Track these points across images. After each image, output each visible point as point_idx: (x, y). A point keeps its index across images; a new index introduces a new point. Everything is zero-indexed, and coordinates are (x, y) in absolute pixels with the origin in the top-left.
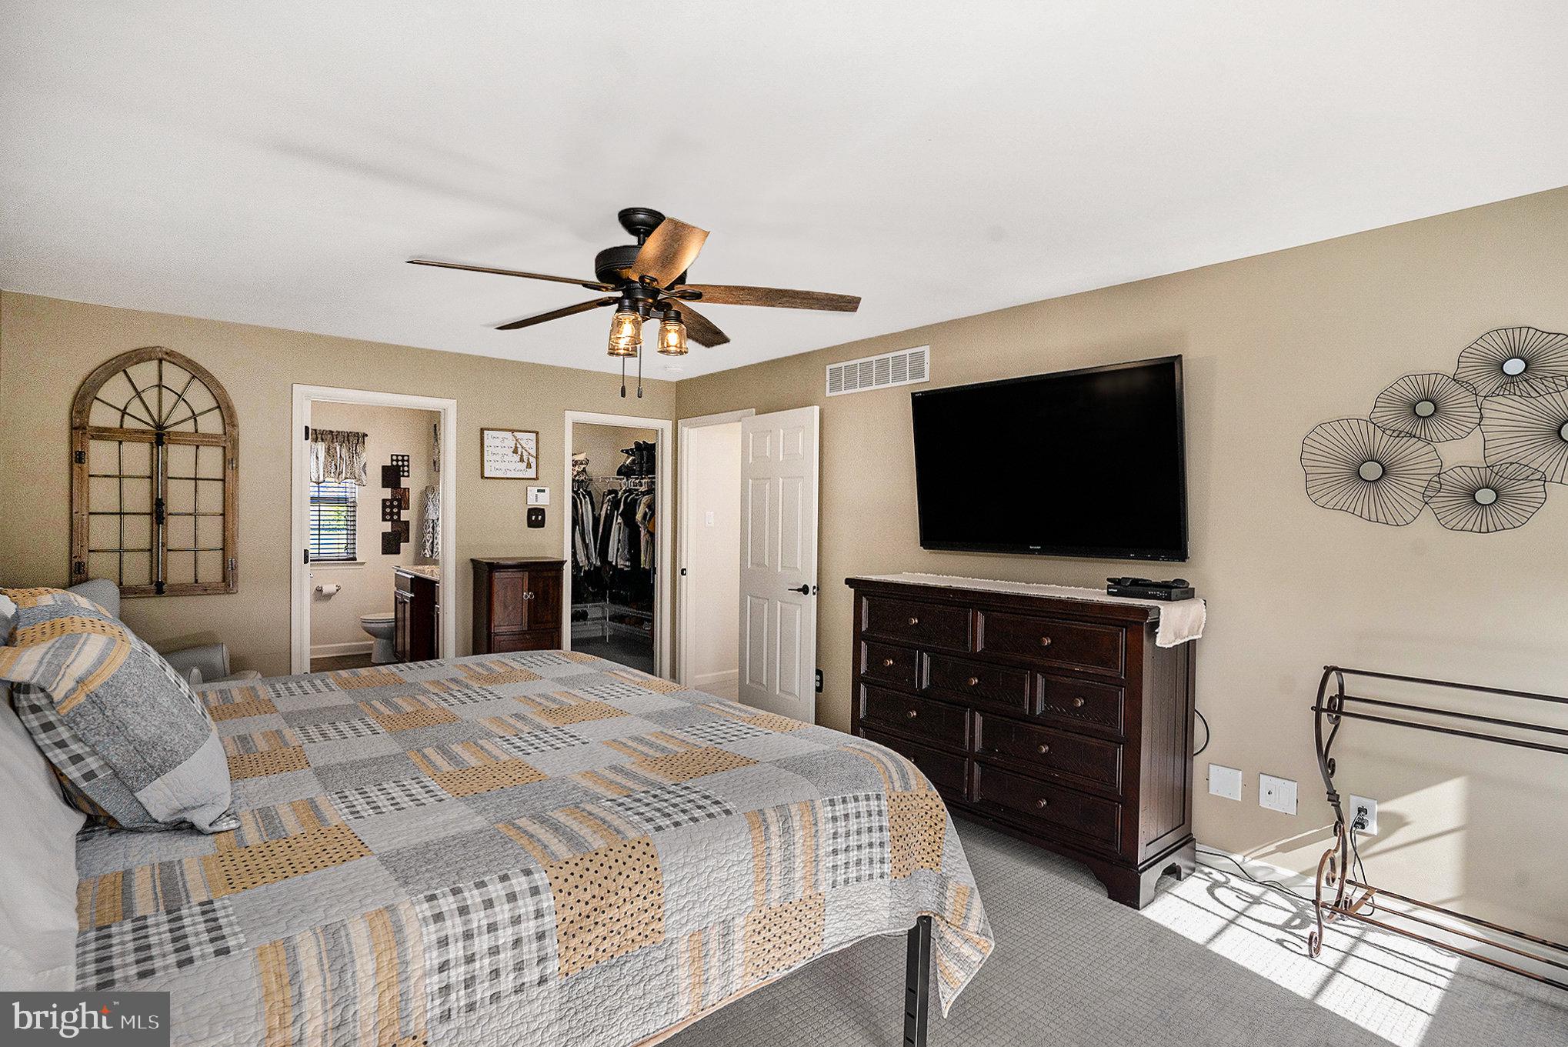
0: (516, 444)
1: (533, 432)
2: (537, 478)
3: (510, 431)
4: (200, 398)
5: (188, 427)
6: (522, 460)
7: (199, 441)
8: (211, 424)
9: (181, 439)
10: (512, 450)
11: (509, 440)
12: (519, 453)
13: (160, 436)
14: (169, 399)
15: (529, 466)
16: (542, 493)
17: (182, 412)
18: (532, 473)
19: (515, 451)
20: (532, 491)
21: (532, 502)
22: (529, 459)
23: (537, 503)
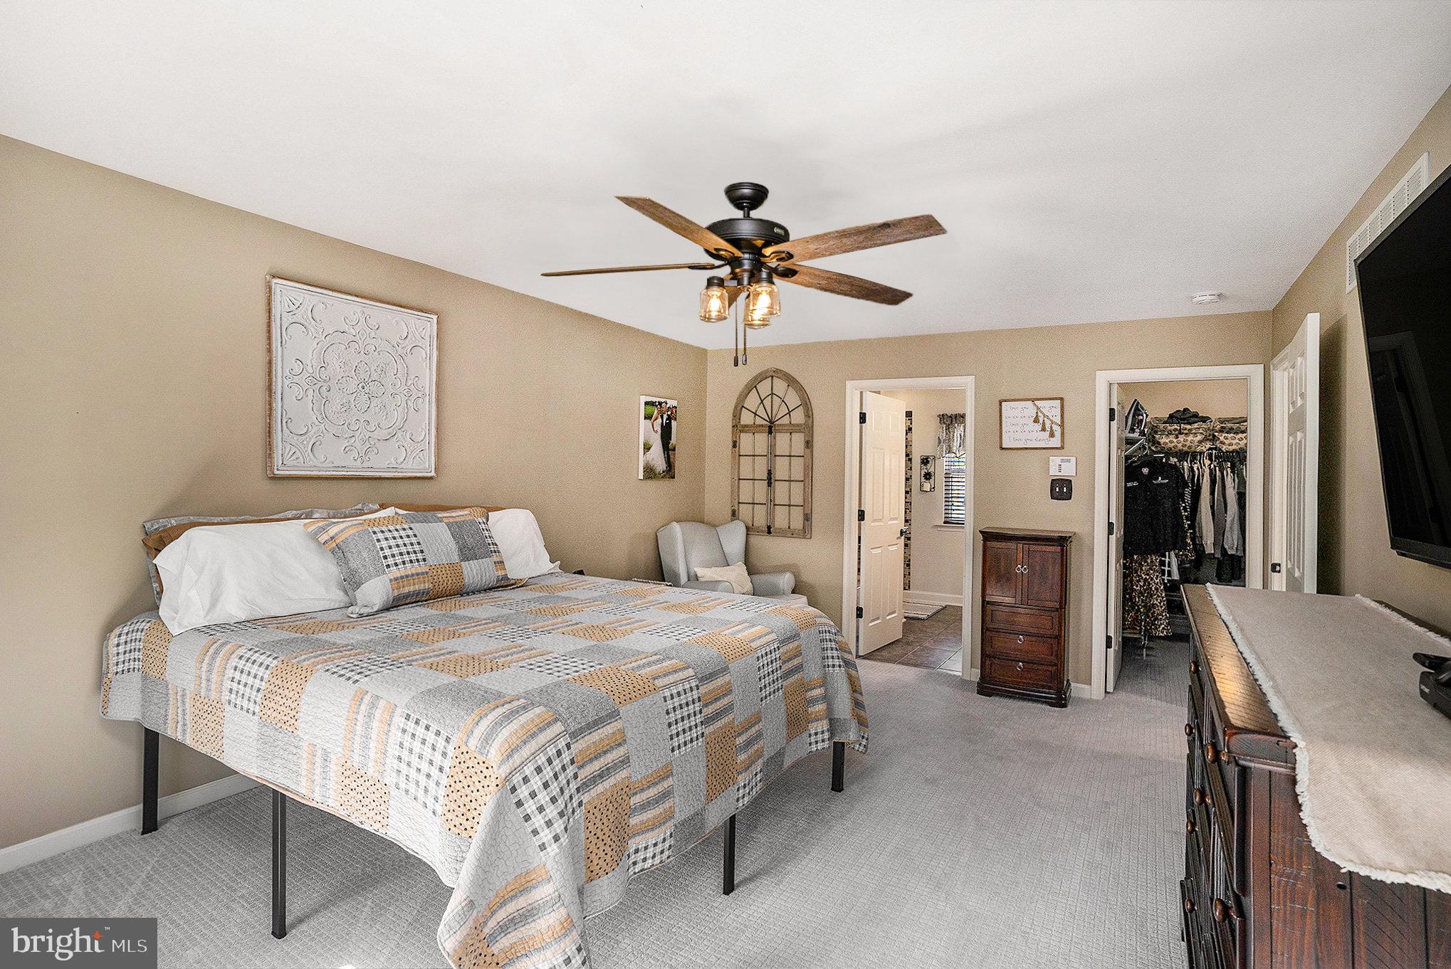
0: (1037, 413)
1: (1056, 399)
2: (1062, 448)
3: (1028, 400)
4: (793, 399)
5: (785, 420)
6: (1044, 429)
7: (792, 429)
8: (798, 417)
9: (783, 429)
10: (1033, 419)
11: (1030, 408)
12: (1041, 422)
13: (771, 428)
14: (777, 401)
15: (1052, 435)
16: (1068, 463)
17: (784, 410)
18: (1056, 442)
19: (1036, 420)
20: (1055, 461)
21: (1054, 472)
22: (1051, 427)
23: (1060, 474)
